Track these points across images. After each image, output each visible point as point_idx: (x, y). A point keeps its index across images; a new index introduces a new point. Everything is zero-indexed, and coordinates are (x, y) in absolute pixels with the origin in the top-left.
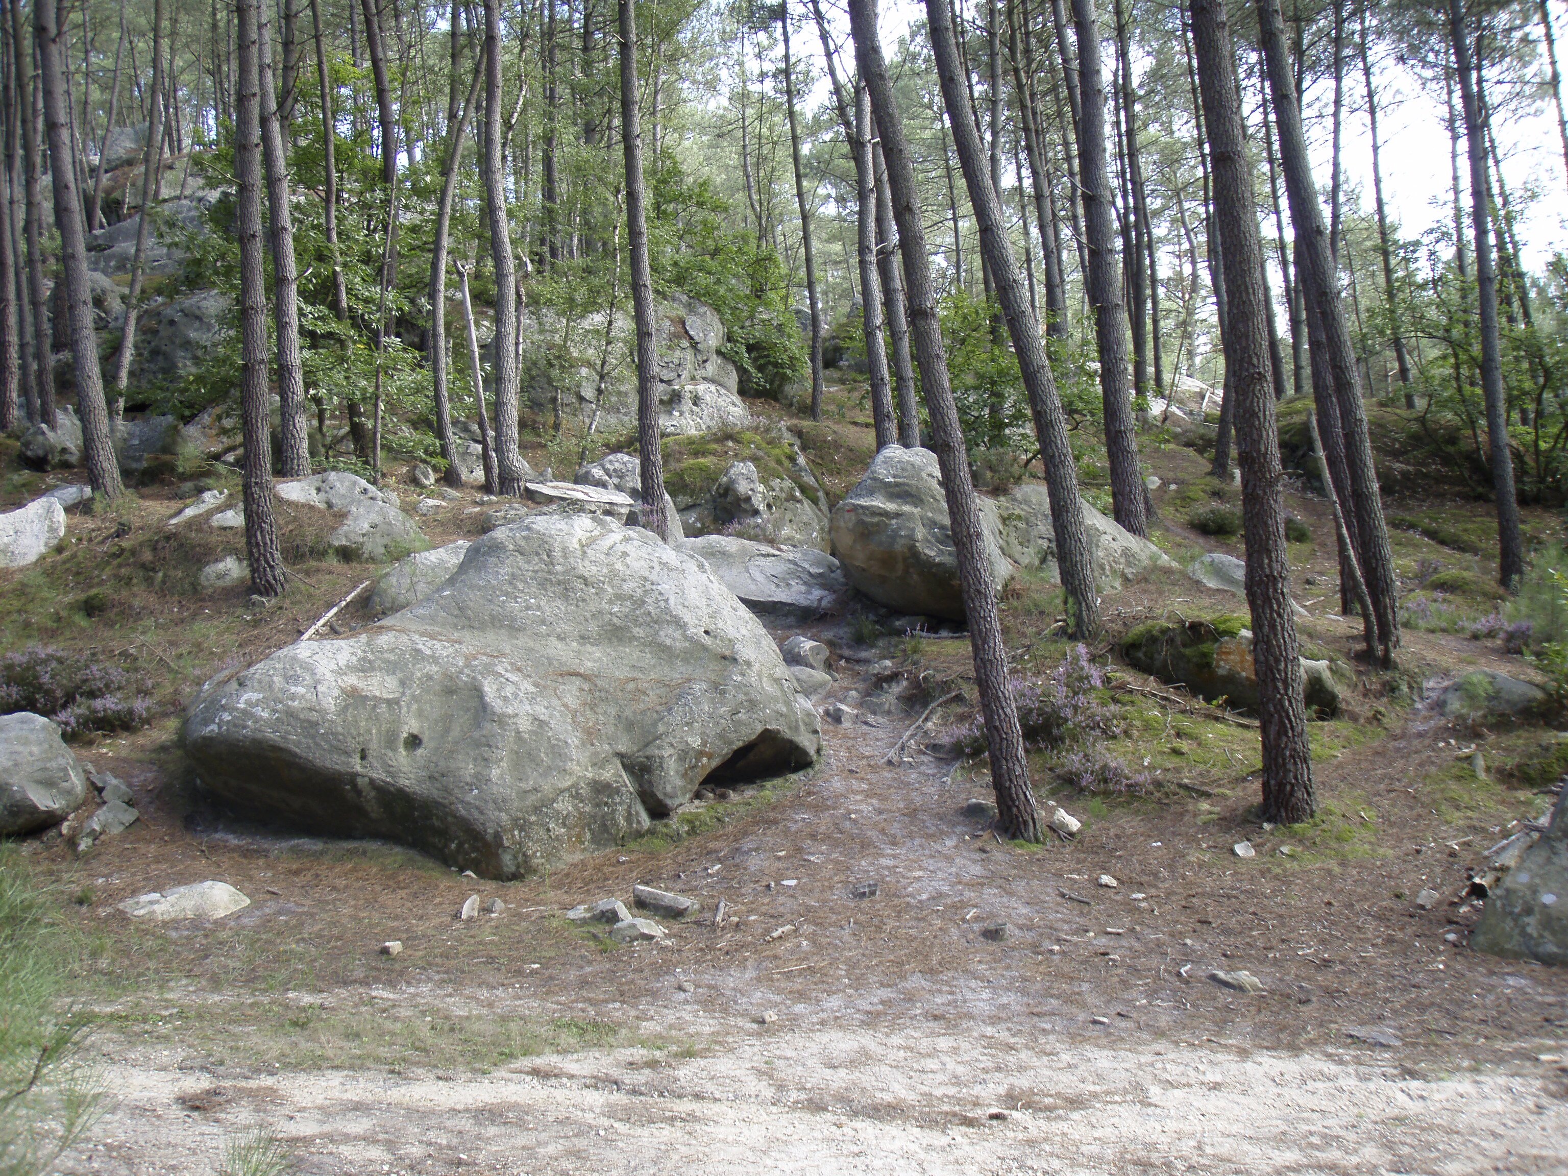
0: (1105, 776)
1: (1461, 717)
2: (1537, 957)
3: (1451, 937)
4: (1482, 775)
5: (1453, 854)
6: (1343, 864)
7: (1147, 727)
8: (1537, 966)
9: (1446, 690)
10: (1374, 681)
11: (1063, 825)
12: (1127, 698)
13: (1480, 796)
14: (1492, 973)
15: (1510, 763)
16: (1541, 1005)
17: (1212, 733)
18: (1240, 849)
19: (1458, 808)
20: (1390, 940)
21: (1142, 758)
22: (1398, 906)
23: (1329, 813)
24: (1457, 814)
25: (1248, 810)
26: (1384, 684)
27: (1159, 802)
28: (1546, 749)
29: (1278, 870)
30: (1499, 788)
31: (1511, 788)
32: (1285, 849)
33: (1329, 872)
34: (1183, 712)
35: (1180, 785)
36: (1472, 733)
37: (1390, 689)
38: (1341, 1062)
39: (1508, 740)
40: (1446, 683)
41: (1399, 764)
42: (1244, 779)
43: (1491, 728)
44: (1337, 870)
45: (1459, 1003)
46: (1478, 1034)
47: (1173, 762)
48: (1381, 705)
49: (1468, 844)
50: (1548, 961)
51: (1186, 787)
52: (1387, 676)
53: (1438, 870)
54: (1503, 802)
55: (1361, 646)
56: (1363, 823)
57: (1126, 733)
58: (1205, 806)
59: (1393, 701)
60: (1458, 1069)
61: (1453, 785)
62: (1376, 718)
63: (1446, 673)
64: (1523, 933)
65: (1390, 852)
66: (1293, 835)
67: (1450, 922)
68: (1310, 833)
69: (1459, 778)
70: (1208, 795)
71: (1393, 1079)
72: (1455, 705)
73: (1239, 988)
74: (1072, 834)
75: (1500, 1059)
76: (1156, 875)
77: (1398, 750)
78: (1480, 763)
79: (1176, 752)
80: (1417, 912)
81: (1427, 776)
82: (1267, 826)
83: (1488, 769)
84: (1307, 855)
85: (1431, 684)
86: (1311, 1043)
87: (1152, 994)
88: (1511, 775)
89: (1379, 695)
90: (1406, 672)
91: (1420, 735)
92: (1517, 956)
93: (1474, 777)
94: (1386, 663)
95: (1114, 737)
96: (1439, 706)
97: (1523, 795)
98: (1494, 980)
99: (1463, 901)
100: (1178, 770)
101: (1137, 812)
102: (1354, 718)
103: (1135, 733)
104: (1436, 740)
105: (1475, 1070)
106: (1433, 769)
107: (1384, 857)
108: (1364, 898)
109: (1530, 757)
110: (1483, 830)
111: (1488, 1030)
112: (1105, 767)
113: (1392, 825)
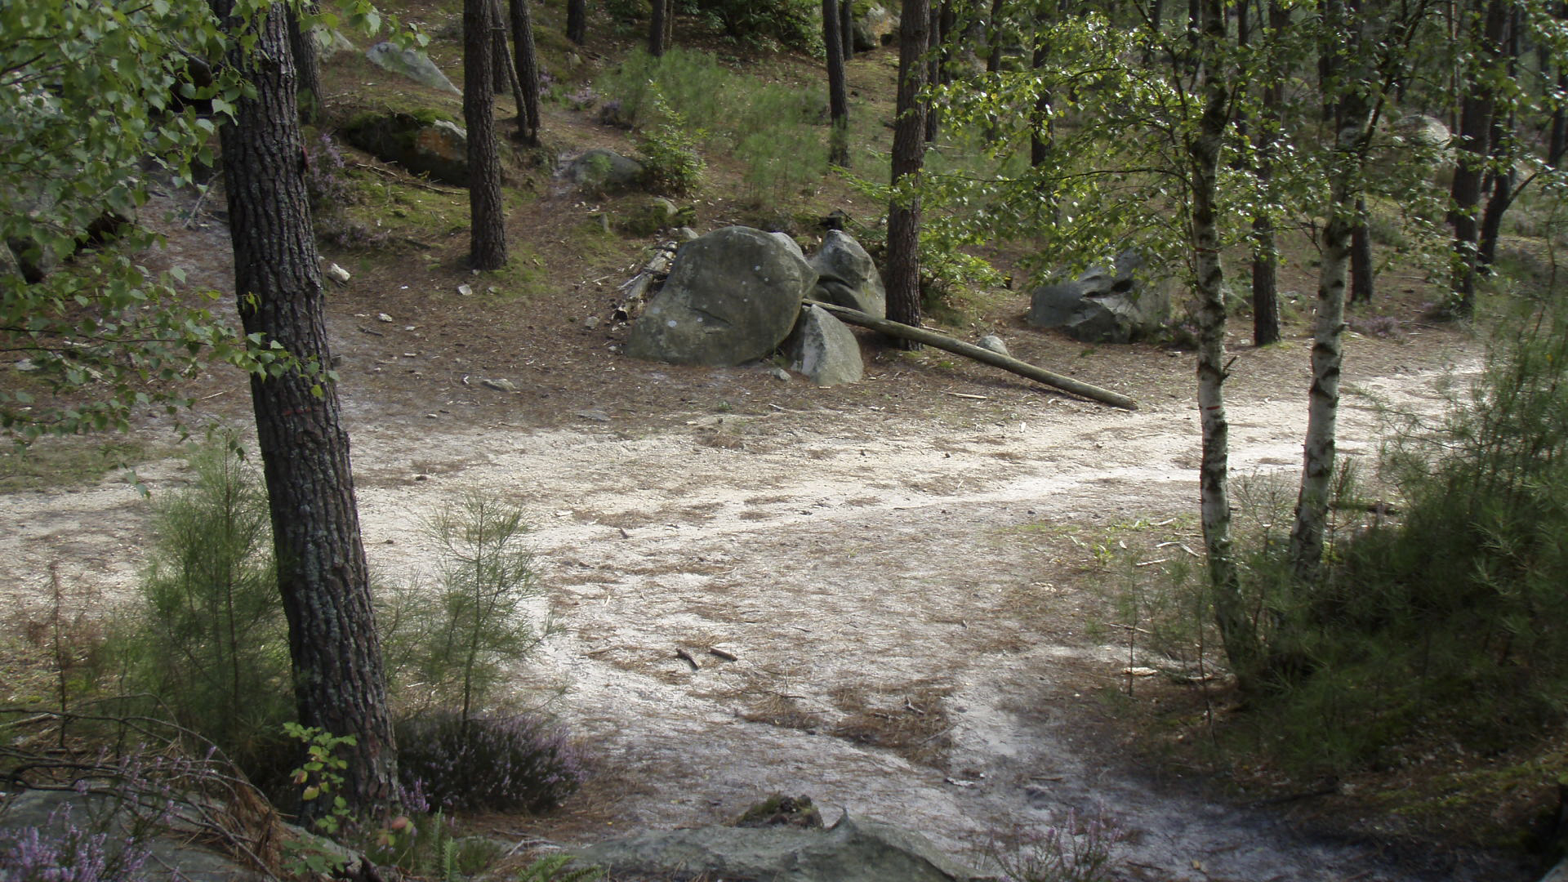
0: (356, 235)
1: (586, 184)
2: (666, 359)
3: (613, 348)
4: (607, 229)
5: (599, 289)
6: (530, 298)
7: (374, 195)
8: (666, 365)
9: (574, 162)
10: (525, 156)
11: (338, 276)
12: (357, 173)
13: (608, 245)
14: (643, 372)
15: (626, 220)
16: (677, 390)
17: (421, 198)
18: (463, 290)
19: (595, 254)
20: (576, 352)
21: (375, 220)
22: (574, 327)
23: (515, 261)
24: (596, 259)
25: (460, 260)
26: (533, 158)
27: (395, 254)
28: (648, 210)
29: (490, 305)
30: (618, 239)
31: (626, 238)
32: (492, 289)
33: (524, 304)
34: (397, 183)
35: (407, 241)
36: (595, 197)
37: (536, 162)
38: (583, 433)
39: (621, 203)
40: (573, 157)
41: (551, 221)
42: (449, 235)
43: (608, 193)
44: (528, 303)
45: (632, 392)
46: (649, 411)
47: (397, 223)
48: (531, 174)
49: (606, 281)
50: (673, 362)
51: (410, 242)
52: (534, 152)
53: (593, 301)
54: (622, 249)
55: (514, 129)
56: (537, 268)
57: (361, 202)
58: (428, 257)
59: (539, 170)
60: (647, 433)
61: (589, 237)
62: (529, 185)
63: (573, 149)
64: (658, 345)
65: (559, 289)
66: (495, 278)
67: (609, 338)
68: (506, 277)
69: (593, 232)
70: (428, 248)
71: (614, 440)
72: (583, 176)
73: (502, 390)
74: (344, 282)
75: (668, 425)
76: (412, 310)
77: (548, 210)
78: (606, 221)
79: (398, 215)
80: (586, 332)
81: (571, 231)
82: (476, 272)
83: (611, 225)
84: (507, 293)
85: (563, 157)
86: (560, 422)
87: (453, 396)
88: (626, 229)
89: (529, 166)
90: (547, 149)
91: (561, 198)
92: (655, 359)
93: (603, 231)
94: (533, 142)
95: (353, 204)
96: (571, 175)
97: (634, 243)
98: (646, 376)
99: (613, 323)
100: (402, 229)
101: (382, 263)
102: (514, 185)
103: (367, 201)
104: (573, 202)
105: (656, 432)
106: (574, 225)
107: (556, 293)
108: (551, 323)
109: (638, 216)
110: (614, 270)
111: (653, 408)
112: (353, 228)
113: (555, 267)
